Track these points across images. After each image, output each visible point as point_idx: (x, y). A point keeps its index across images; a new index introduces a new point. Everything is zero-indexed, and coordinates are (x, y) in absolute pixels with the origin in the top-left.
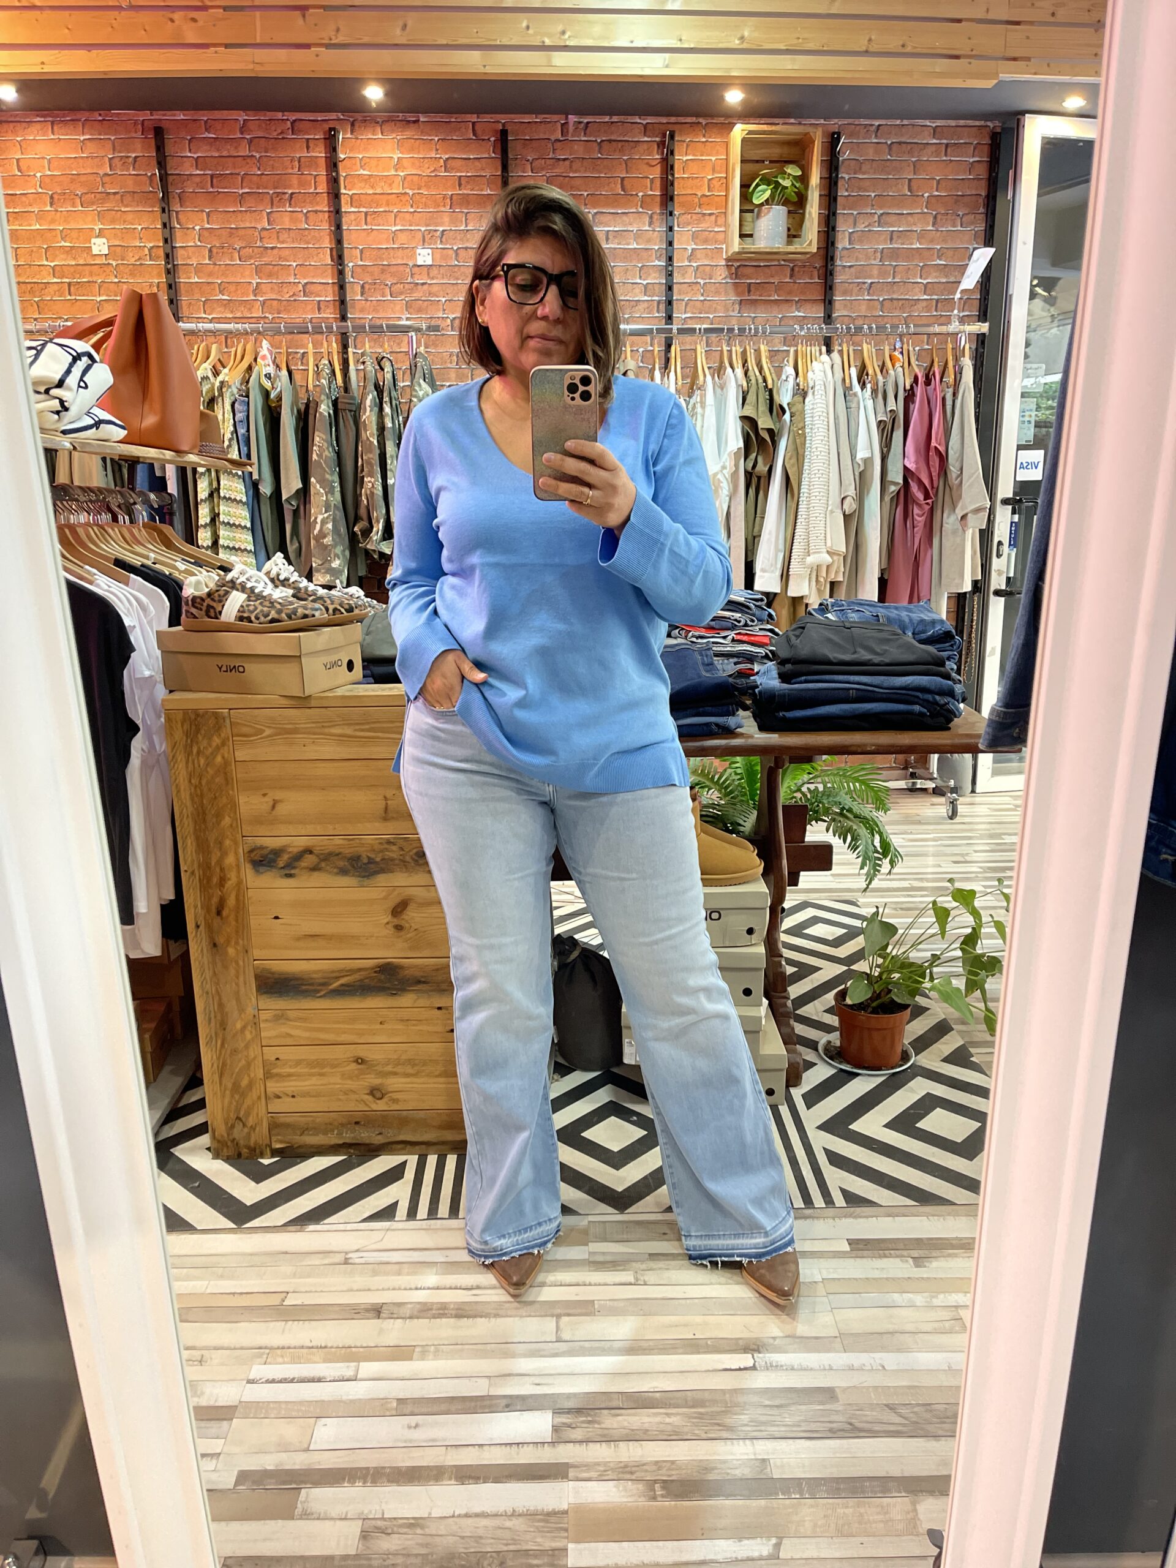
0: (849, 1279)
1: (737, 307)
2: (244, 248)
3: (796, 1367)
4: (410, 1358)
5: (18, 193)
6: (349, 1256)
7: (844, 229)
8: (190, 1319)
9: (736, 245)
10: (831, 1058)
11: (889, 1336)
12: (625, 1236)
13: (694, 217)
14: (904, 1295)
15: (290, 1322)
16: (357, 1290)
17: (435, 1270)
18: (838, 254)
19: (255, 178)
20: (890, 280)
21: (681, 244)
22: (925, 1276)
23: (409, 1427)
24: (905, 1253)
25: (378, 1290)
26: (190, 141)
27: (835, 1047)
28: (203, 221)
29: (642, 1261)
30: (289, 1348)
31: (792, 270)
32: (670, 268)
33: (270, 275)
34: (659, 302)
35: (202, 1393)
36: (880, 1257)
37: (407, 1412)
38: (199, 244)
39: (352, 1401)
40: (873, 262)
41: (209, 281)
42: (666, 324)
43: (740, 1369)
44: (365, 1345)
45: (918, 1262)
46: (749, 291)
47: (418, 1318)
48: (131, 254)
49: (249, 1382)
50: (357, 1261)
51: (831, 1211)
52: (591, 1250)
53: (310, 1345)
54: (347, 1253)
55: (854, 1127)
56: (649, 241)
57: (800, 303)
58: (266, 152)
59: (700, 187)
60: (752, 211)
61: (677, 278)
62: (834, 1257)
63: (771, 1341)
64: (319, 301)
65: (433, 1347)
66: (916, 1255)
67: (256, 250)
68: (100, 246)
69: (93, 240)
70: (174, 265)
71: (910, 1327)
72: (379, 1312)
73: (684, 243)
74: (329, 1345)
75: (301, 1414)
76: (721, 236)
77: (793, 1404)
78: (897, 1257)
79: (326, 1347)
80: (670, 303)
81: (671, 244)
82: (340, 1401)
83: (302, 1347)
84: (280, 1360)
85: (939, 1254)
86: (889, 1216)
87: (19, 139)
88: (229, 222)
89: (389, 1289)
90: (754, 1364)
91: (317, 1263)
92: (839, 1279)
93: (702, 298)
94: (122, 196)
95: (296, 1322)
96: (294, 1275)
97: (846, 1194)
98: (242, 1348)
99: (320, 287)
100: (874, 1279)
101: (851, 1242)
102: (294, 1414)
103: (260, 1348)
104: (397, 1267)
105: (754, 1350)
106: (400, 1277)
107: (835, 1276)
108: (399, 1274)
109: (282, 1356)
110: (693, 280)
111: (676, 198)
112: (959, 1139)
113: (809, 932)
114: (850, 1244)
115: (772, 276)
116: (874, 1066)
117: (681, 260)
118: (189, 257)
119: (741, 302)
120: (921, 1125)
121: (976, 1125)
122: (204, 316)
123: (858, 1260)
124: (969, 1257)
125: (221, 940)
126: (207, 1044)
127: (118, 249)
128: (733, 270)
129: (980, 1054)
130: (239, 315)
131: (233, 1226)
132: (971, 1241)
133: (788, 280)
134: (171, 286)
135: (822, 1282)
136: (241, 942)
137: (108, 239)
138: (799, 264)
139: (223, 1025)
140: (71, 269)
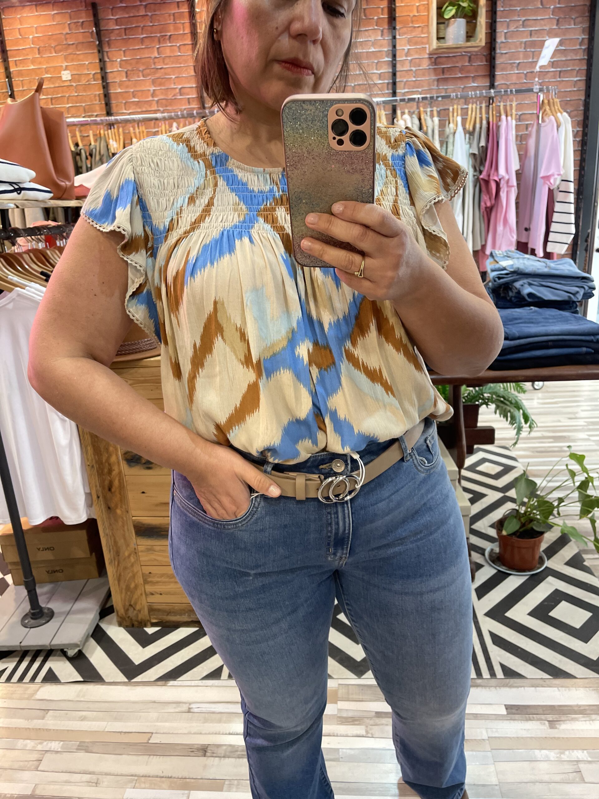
0: (506, 737)
1: (436, 83)
2: (145, 69)
4: (221, 789)
5: (21, 48)
6: (192, 706)
7: (501, 30)
8: (94, 751)
9: (435, 44)
10: (493, 562)
12: (361, 697)
13: (409, 29)
14: (544, 752)
15: (152, 757)
16: (194, 734)
18: (497, 46)
19: (149, 28)
20: (530, 60)
21: (401, 46)
22: (556, 736)
24: (543, 717)
25: (206, 734)
26: (112, 9)
27: (495, 553)
28: (121, 55)
29: (371, 718)
30: (149, 777)
31: (470, 57)
32: (394, 62)
33: (160, 85)
34: (388, 84)
36: (527, 720)
38: (120, 69)
40: (520, 50)
41: (127, 90)
42: (393, 96)
44: (194, 777)
45: (552, 724)
46: (443, 73)
47: (229, 757)
48: (83, 79)
50: (196, 710)
51: (493, 681)
52: (339, 708)
53: (162, 775)
54: (190, 704)
55: (508, 614)
56: (381, 46)
57: (474, 78)
58: (155, 11)
59: (411, 11)
60: (444, 23)
61: (399, 68)
62: (496, 719)
64: (189, 98)
65: (236, 782)
66: (551, 719)
67: (152, 70)
68: (66, 75)
69: (63, 72)
70: (107, 83)
71: (545, 778)
72: (205, 751)
73: (402, 46)
74: (174, 776)
76: (425, 40)
78: (538, 720)
79: (171, 777)
80: (394, 83)
81: (394, 46)
83: (157, 777)
84: (143, 785)
85: (565, 719)
86: (533, 686)
87: (19, 16)
88: (136, 56)
89: (212, 734)
91: (172, 710)
92: (499, 738)
93: (414, 79)
94: (77, 46)
95: (155, 757)
96: (157, 720)
97: (503, 667)
98: (121, 775)
99: (189, 89)
100: (522, 738)
101: (507, 707)
103: (132, 776)
104: (219, 715)
106: (219, 724)
107: (497, 735)
108: (220, 721)
109: (145, 783)
110: (409, 68)
111: (397, 19)
112: (578, 626)
113: (480, 468)
114: (506, 709)
115: (457, 62)
116: (520, 569)
117: (401, 57)
118: (115, 78)
119: (438, 80)
120: (553, 614)
121: (589, 615)
122: (125, 111)
123: (512, 721)
124: (585, 721)
125: (112, 505)
126: (109, 564)
127: (77, 76)
128: (433, 60)
129: (589, 560)
130: (144, 109)
131: (126, 680)
132: (587, 708)
133: (467, 64)
134: (107, 96)
135: (488, 740)
136: (124, 506)
137: (71, 71)
138: (474, 53)
139: (118, 553)
140: (52, 90)
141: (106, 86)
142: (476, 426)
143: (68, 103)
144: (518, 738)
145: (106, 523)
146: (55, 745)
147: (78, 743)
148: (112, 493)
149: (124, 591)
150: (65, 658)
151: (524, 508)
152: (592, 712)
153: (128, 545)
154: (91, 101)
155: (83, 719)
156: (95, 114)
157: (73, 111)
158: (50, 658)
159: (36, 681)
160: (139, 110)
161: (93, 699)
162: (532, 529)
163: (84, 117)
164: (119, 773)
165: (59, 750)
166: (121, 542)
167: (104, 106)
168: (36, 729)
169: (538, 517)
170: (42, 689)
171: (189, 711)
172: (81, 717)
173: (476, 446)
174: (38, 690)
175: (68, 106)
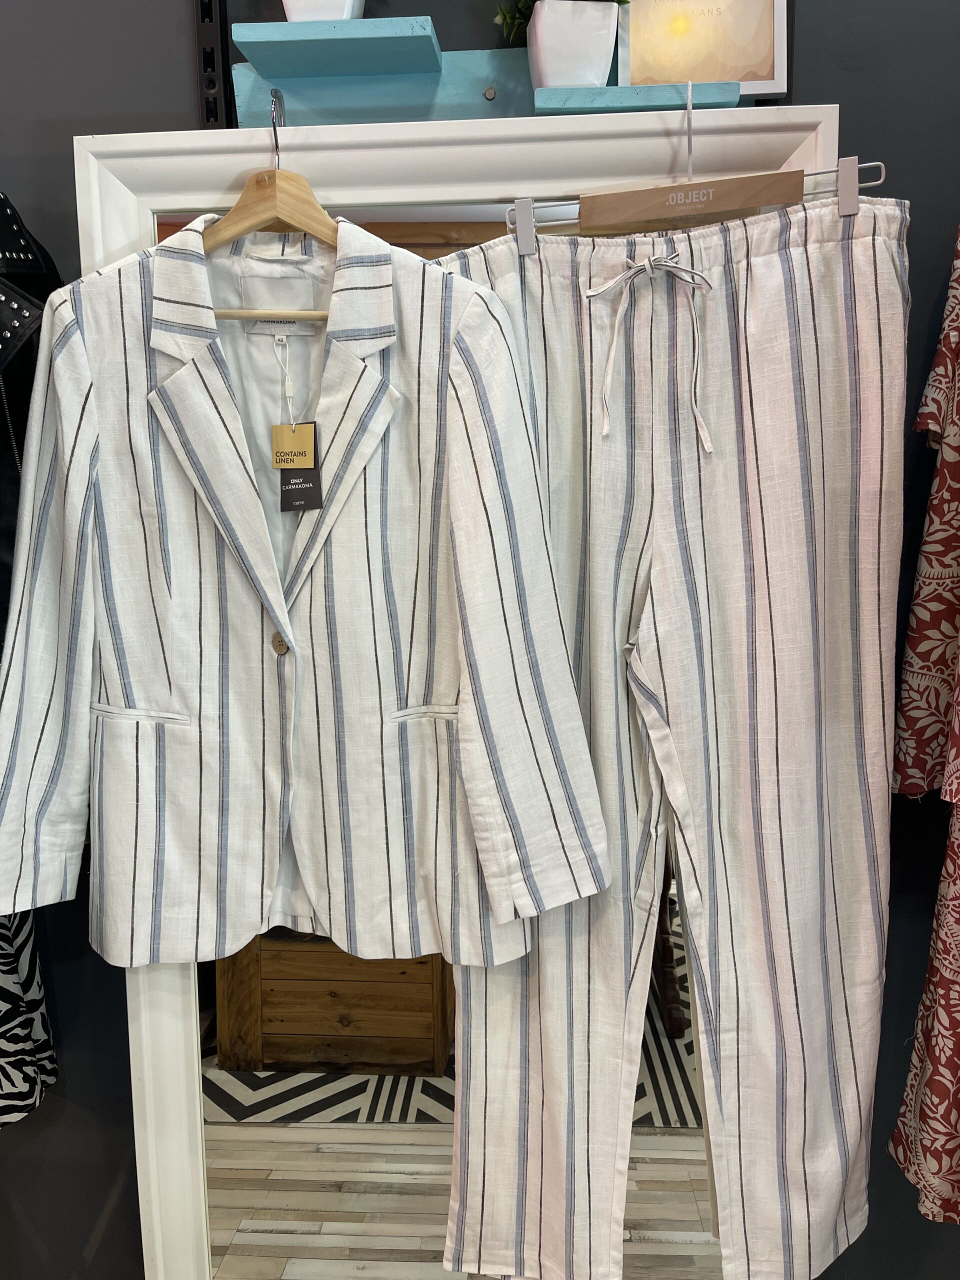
3: (663, 1240)
4: (362, 1221)
6: (321, 1146)
15: (272, 1192)
16: (325, 1171)
17: (385, 1160)
23: (358, 1268)
25: (340, 1172)
30: (270, 1209)
37: (357, 1258)
39: (317, 1248)
44: (328, 1210)
47: (369, 1193)
49: (238, 1231)
50: (326, 1150)
53: (287, 1208)
54: (318, 1144)
63: (646, 1222)
65: (379, 1214)
72: (340, 1187)
74: (301, 1208)
75: (277, 1255)
77: (659, 1266)
79: (298, 1210)
82: (307, 1249)
83: (280, 1209)
84: (264, 1217)
89: (348, 1172)
90: (631, 1238)
91: (296, 1149)
95: (276, 1192)
96: (278, 1158)
98: (234, 1208)
102: (271, 1254)
103: (248, 1208)
104: (357, 1156)
105: (631, 1228)
106: (357, 1164)
108: (358, 1161)
109: (265, 1215)
131: (234, 1121)
135: (690, 1182)
149: (234, 1015)
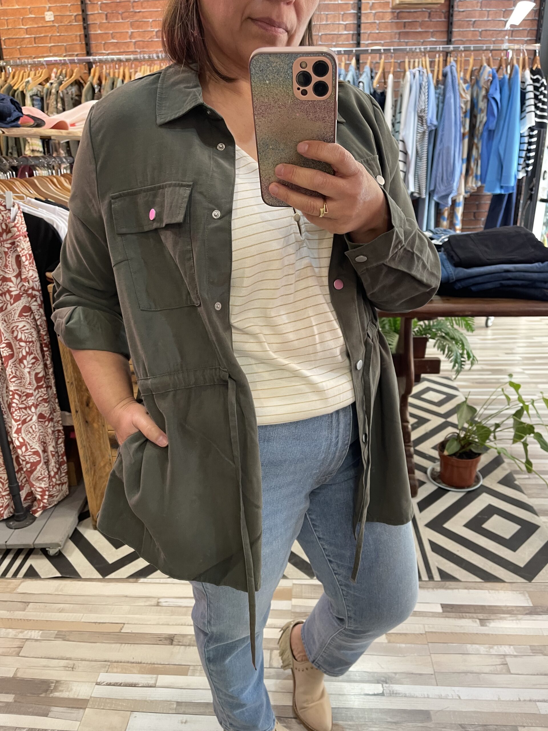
0: (441, 633)
1: (397, 36)
2: (124, 12)
3: (407, 695)
4: (186, 674)
6: (160, 600)
8: (71, 639)
10: (434, 479)
11: (463, 674)
12: (313, 595)
14: (474, 646)
15: (124, 645)
18: (456, 4)
20: (487, 19)
22: (487, 632)
23: (182, 723)
24: (475, 615)
25: (173, 625)
27: (437, 472)
30: (121, 662)
31: (430, 13)
32: (359, 14)
33: (138, 27)
34: (353, 34)
35: (72, 689)
36: (460, 618)
37: (182, 711)
38: (100, 12)
39: (152, 702)
40: (477, 8)
41: (106, 32)
42: (356, 48)
43: (375, 695)
44: (162, 663)
45: (483, 622)
46: (404, 27)
47: (193, 646)
48: (65, 20)
49: (98, 684)
50: (164, 604)
51: (431, 584)
53: (133, 661)
54: (159, 598)
55: (446, 526)
57: (433, 34)
61: (363, 20)
62: (433, 616)
63: (393, 675)
65: (199, 667)
66: (481, 618)
68: (49, 16)
69: (46, 13)
70: (88, 25)
71: (476, 669)
72: (172, 640)
74: (143, 662)
75: (123, 709)
77: (405, 721)
78: (470, 618)
79: (141, 663)
80: (359, 35)
82: (146, 701)
83: (128, 662)
84: (115, 670)
85: (495, 618)
86: (466, 588)
89: (179, 625)
90: (383, 692)
91: (142, 604)
92: (435, 632)
93: (378, 32)
95: (127, 645)
96: (129, 612)
98: (96, 661)
100: (456, 633)
101: (443, 606)
102: (119, 708)
103: (105, 661)
104: (185, 609)
105: (383, 681)
106: (186, 617)
107: (434, 630)
109: (117, 668)
110: (373, 21)
112: (507, 536)
113: (424, 396)
114: (442, 607)
115: (418, 18)
116: (459, 487)
117: (366, 10)
118: (95, 20)
119: (400, 33)
120: (485, 526)
121: (518, 527)
122: (104, 52)
123: (447, 619)
124: (513, 620)
125: (90, 419)
126: (86, 473)
127: (59, 17)
128: (396, 14)
129: (520, 479)
130: (122, 50)
131: (101, 577)
132: (514, 608)
133: (427, 19)
134: (87, 36)
135: (425, 634)
136: (100, 420)
137: (54, 12)
138: (434, 10)
139: (94, 463)
140: (35, 30)
141: (86, 28)
142: (423, 357)
143: (50, 43)
144: (452, 633)
145: (83, 435)
146: (35, 634)
147: (56, 632)
148: (89, 408)
149: (99, 498)
150: (44, 556)
151: (464, 433)
152: (518, 613)
153: (103, 456)
154: (73, 41)
155: (61, 611)
156: (76, 53)
157: (55, 50)
158: (31, 556)
159: (18, 576)
160: (117, 51)
161: (70, 592)
162: (471, 451)
163: (65, 56)
164: (94, 659)
165: (39, 638)
166: (97, 453)
167: (84, 46)
168: (18, 620)
169: (477, 440)
170: (23, 584)
171: (158, 605)
172: (60, 609)
173: (423, 375)
174: (19, 585)
175: (50, 45)
